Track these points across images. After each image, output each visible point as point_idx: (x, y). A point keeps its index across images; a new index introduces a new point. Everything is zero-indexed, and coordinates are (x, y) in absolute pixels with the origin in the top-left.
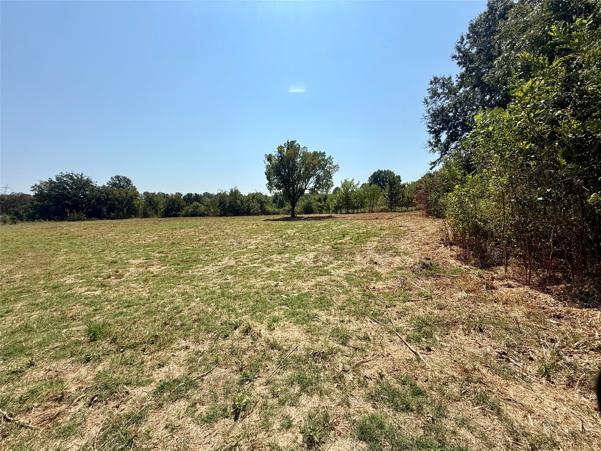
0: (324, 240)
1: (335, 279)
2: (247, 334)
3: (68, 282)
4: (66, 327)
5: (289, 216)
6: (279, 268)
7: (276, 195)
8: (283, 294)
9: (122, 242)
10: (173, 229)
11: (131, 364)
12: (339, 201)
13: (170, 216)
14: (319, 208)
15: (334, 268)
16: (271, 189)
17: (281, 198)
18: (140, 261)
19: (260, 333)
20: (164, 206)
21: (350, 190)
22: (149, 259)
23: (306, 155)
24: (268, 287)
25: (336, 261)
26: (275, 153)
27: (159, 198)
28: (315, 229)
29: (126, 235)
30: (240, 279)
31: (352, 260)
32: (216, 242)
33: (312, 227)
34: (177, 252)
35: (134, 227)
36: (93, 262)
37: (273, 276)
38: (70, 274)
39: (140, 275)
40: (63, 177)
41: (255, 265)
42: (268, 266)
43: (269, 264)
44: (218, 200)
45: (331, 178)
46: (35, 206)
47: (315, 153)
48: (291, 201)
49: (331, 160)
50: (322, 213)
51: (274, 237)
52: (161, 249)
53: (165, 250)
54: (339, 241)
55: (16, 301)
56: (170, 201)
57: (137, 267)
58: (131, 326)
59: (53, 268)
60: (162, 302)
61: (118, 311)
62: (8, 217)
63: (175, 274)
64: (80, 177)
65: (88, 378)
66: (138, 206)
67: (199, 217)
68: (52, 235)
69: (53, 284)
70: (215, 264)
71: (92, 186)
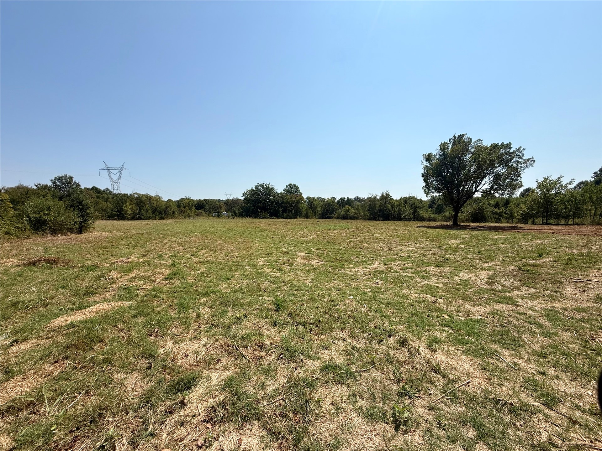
0: (505, 257)
1: (525, 312)
2: (403, 346)
3: (261, 263)
4: (261, 296)
5: (449, 224)
6: (437, 283)
7: (433, 198)
8: (444, 314)
9: (291, 237)
10: (328, 230)
11: (303, 338)
12: (531, 207)
13: (326, 218)
14: (495, 216)
15: (522, 297)
16: (428, 192)
17: (440, 202)
18: (304, 254)
19: (418, 350)
20: (321, 209)
21: (553, 192)
22: (310, 254)
23: (480, 150)
24: (424, 301)
25: (525, 288)
26: (437, 152)
27: (317, 202)
28: (489, 242)
29: (294, 232)
30: (391, 286)
31: (556, 292)
32: (366, 245)
33: (485, 239)
34: (331, 250)
35: (299, 225)
36: (274, 251)
37: (428, 289)
38: (261, 257)
39: (304, 265)
40: (259, 186)
41: (408, 274)
42: (424, 278)
43: (424, 276)
44: (368, 204)
45: (519, 175)
46: (243, 207)
47: (494, 146)
48: (454, 207)
49: (521, 152)
50: (500, 222)
51: (431, 246)
52: (318, 246)
53: (322, 248)
54: (531, 262)
55: (236, 271)
56: (326, 205)
57: (302, 259)
58: (300, 307)
59: (252, 251)
60: (322, 292)
61: (291, 292)
62: (230, 214)
63: (331, 270)
64: (268, 186)
65: (276, 338)
66: (302, 209)
67: (350, 220)
68: (251, 228)
69: (252, 262)
70: (365, 267)
71: (274, 192)
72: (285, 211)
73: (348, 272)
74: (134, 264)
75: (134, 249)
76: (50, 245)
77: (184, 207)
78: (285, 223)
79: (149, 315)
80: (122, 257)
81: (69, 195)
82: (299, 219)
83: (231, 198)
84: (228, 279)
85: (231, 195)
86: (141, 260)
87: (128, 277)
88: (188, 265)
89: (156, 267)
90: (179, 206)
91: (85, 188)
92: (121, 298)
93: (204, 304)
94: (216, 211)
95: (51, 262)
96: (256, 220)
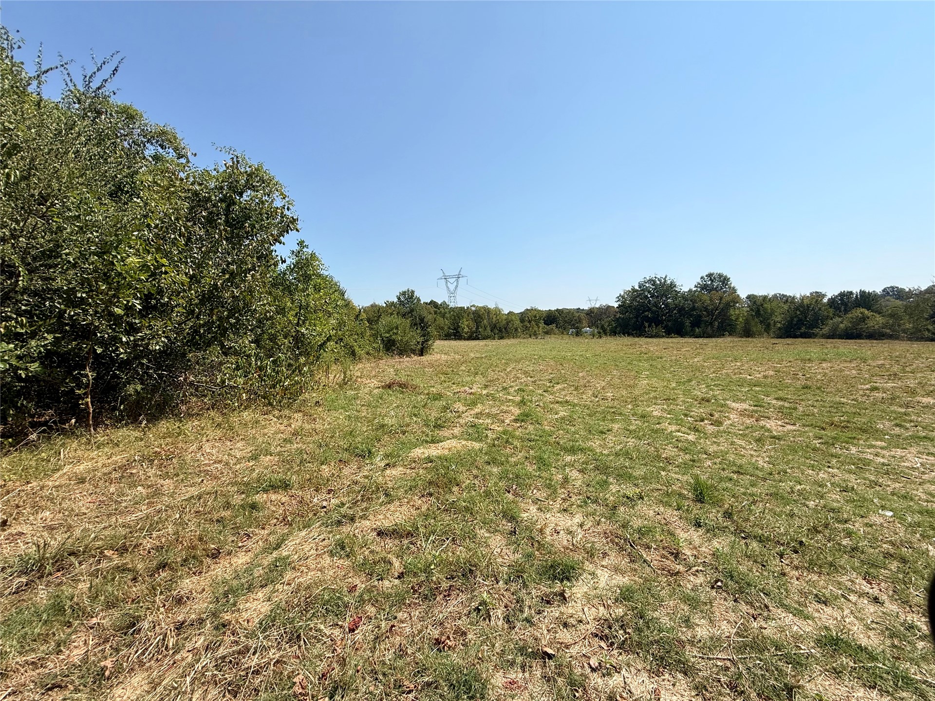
3: (655, 413)
4: (664, 469)
9: (714, 372)
10: (804, 360)
11: (764, 566)
13: (795, 337)
18: (745, 406)
20: (785, 318)
22: (760, 406)
27: (774, 304)
29: (719, 363)
34: (817, 404)
35: (730, 350)
36: (679, 394)
38: (655, 404)
39: (748, 428)
40: (646, 283)
44: (929, 303)
46: (618, 319)
52: (781, 394)
53: (789, 397)
55: (613, 421)
56: (797, 309)
57: (741, 415)
58: (750, 506)
59: (637, 392)
60: (799, 487)
61: (724, 474)
62: (596, 331)
63: (818, 445)
64: (663, 281)
65: (703, 549)
66: (737, 319)
67: (867, 341)
68: (632, 354)
69: (640, 411)
70: (926, 451)
71: (676, 291)
72: (697, 323)
73: (871, 457)
74: (478, 396)
75: (475, 377)
76: (399, 367)
77: (530, 322)
78: (698, 346)
79: (503, 464)
80: (463, 386)
81: (412, 311)
82: (729, 339)
83: (597, 306)
84: (602, 432)
85: (596, 300)
86: (484, 392)
87: (472, 412)
88: (542, 405)
89: (502, 402)
90: (522, 321)
91: (424, 303)
92: (470, 438)
93: (571, 465)
94: (573, 326)
95: (403, 386)
96: (642, 341)
